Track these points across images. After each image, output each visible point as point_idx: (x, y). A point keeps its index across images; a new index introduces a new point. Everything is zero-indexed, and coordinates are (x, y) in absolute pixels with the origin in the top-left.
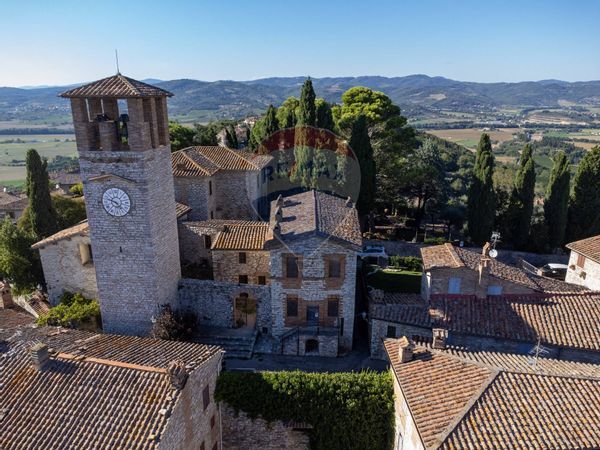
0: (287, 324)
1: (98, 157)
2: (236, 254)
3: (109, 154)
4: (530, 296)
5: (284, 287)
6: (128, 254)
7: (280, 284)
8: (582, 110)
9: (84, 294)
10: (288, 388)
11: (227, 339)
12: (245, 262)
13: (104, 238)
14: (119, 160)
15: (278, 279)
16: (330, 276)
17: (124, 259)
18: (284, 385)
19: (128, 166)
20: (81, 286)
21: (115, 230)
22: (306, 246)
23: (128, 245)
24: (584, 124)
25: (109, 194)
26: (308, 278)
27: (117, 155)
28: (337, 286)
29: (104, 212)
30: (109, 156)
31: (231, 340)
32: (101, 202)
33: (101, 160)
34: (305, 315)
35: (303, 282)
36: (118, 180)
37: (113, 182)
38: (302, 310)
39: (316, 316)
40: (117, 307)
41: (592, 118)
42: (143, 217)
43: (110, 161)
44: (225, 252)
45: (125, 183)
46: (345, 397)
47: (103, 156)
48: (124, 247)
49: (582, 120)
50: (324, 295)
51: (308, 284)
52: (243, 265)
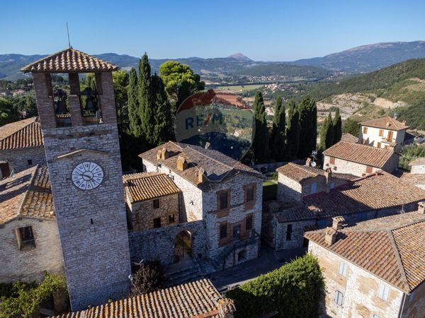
0: (220, 245)
1: (67, 133)
2: (151, 202)
3: (80, 129)
4: (347, 185)
5: (219, 217)
6: (100, 223)
7: (216, 215)
8: (214, 75)
9: (24, 280)
10: (264, 291)
11: (177, 273)
12: (158, 207)
13: (73, 214)
14: (91, 134)
15: (215, 212)
16: (248, 201)
17: (95, 230)
18: (261, 290)
19: (101, 138)
20: (17, 272)
21: (86, 204)
22: (233, 182)
23: (100, 215)
24: (218, 84)
25: (80, 169)
26: (234, 206)
27: (88, 129)
28: (251, 207)
29: (73, 188)
30: (81, 130)
31: (181, 272)
32: (71, 179)
33: (71, 136)
34: (232, 235)
35: (231, 210)
36: (90, 154)
37: (84, 157)
38: (229, 231)
39: (238, 232)
40: (87, 279)
41: (221, 80)
42: (116, 185)
43: (81, 135)
44: (142, 203)
45: (98, 156)
46: (297, 281)
47: (73, 131)
48: (95, 218)
49: (216, 82)
50: (244, 216)
51: (234, 210)
52: (158, 210)
